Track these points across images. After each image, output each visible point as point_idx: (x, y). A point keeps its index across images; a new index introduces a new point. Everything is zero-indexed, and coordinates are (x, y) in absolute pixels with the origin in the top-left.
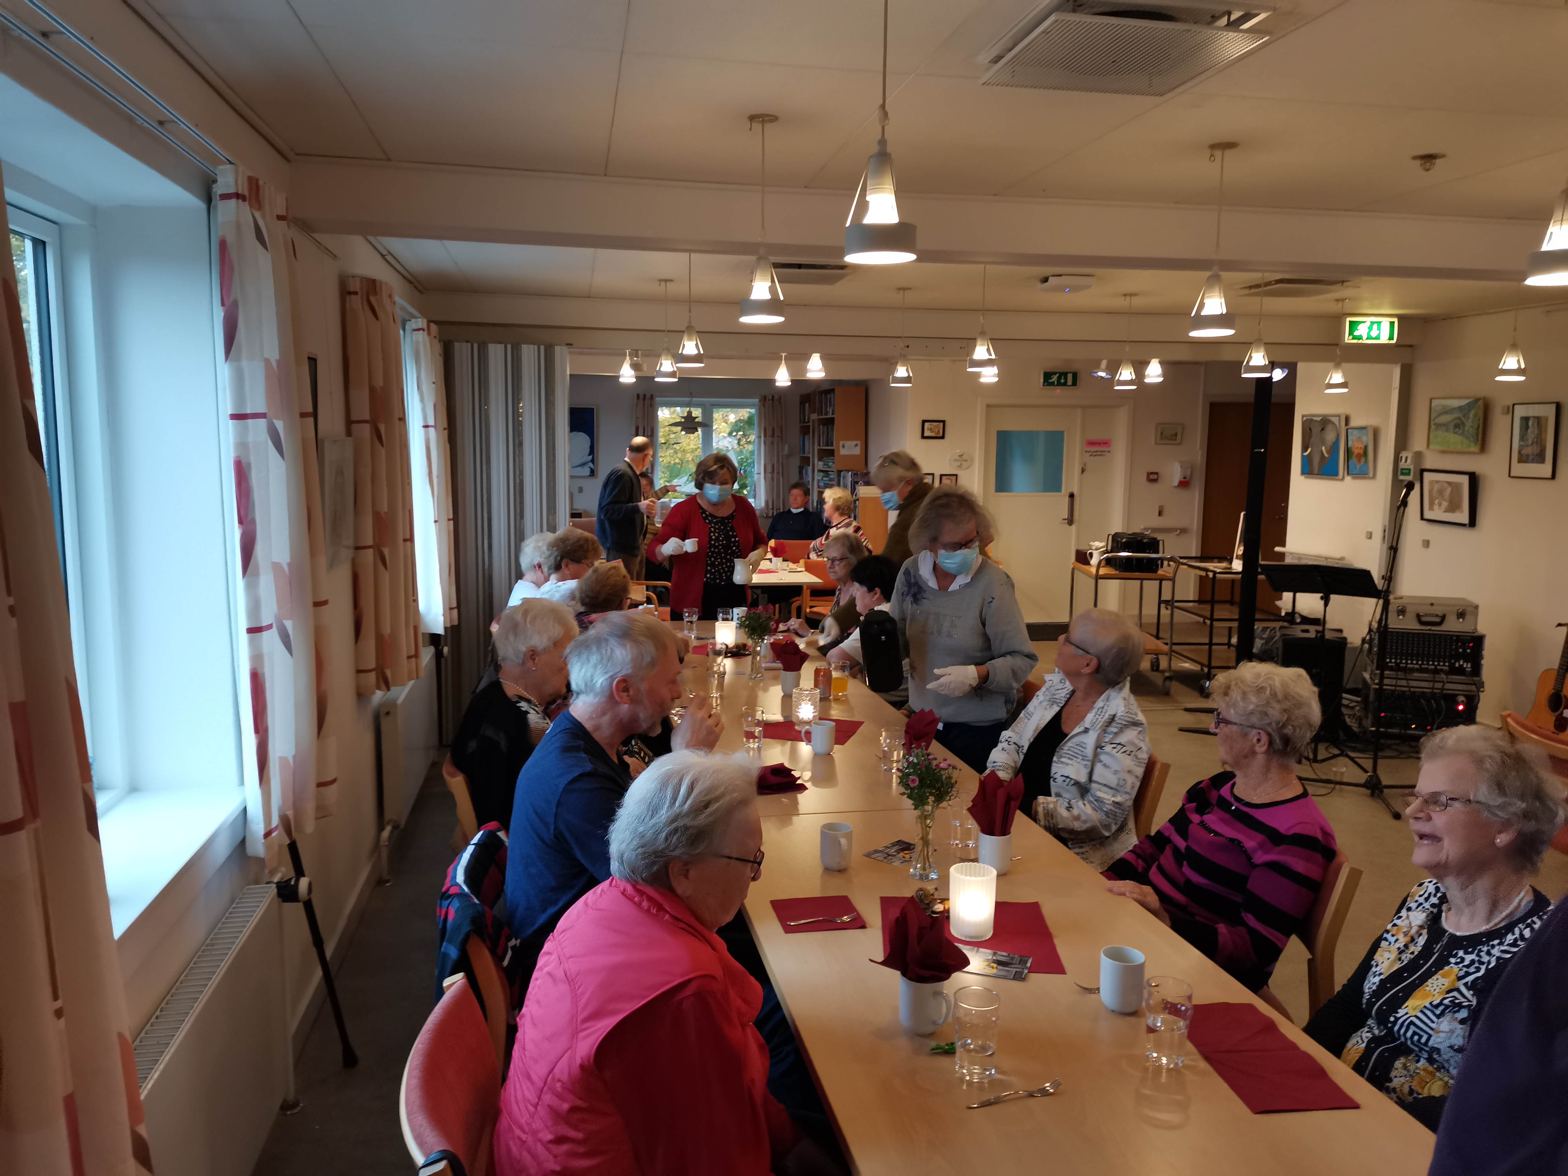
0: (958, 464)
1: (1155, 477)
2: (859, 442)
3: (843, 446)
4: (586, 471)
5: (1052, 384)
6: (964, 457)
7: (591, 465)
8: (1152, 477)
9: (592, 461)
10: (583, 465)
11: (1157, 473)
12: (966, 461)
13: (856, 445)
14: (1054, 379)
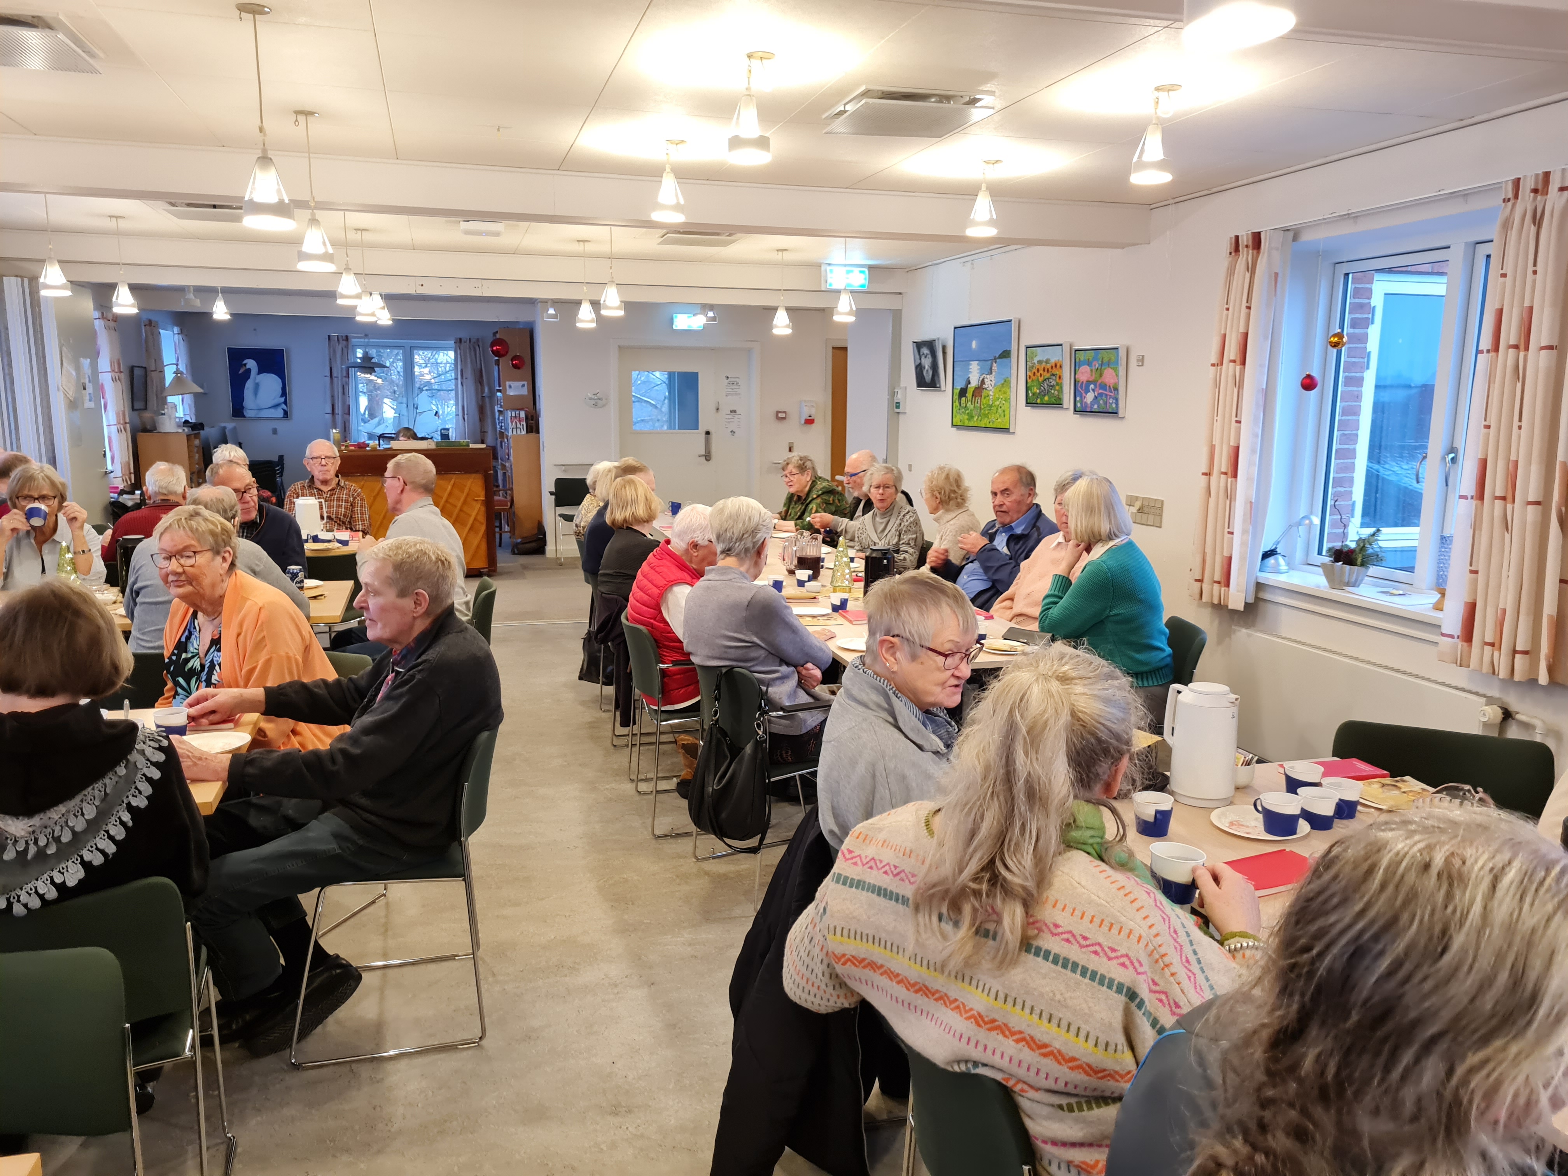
0: (593, 402)
1: (783, 415)
2: (525, 383)
3: (510, 387)
4: (279, 413)
6: (599, 396)
7: (284, 406)
8: (780, 415)
9: (285, 403)
10: (276, 406)
11: (785, 412)
12: (601, 399)
13: (523, 386)
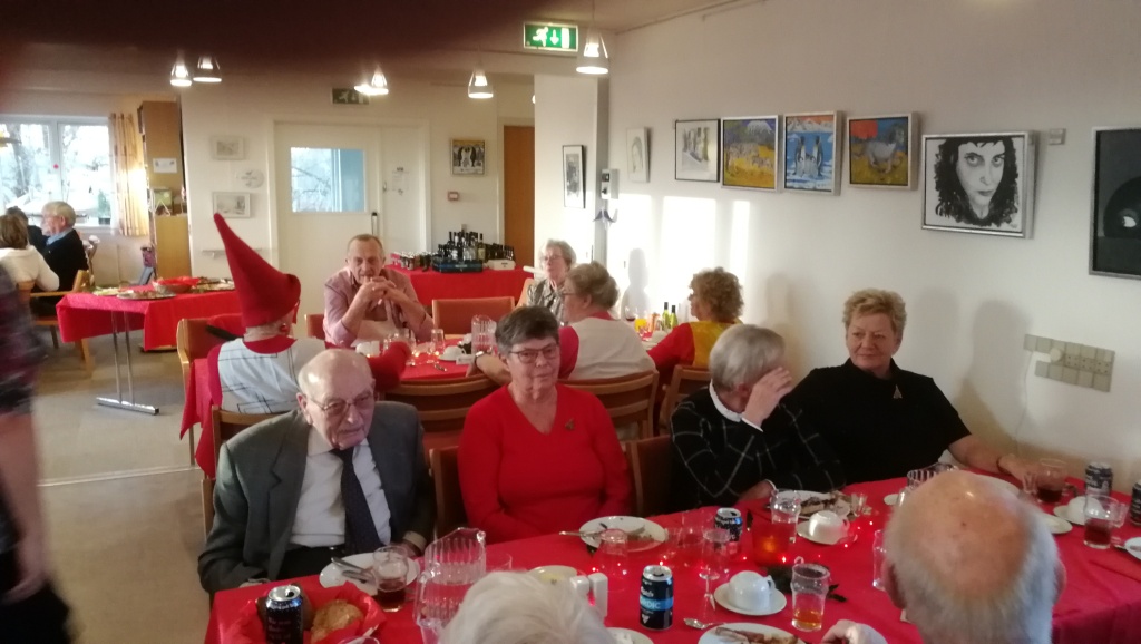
0: (246, 181)
1: (456, 196)
2: (175, 161)
3: (157, 164)
5: (343, 101)
6: (253, 175)
8: (453, 196)
11: (456, 193)
12: (254, 178)
13: (172, 163)
14: (345, 96)
